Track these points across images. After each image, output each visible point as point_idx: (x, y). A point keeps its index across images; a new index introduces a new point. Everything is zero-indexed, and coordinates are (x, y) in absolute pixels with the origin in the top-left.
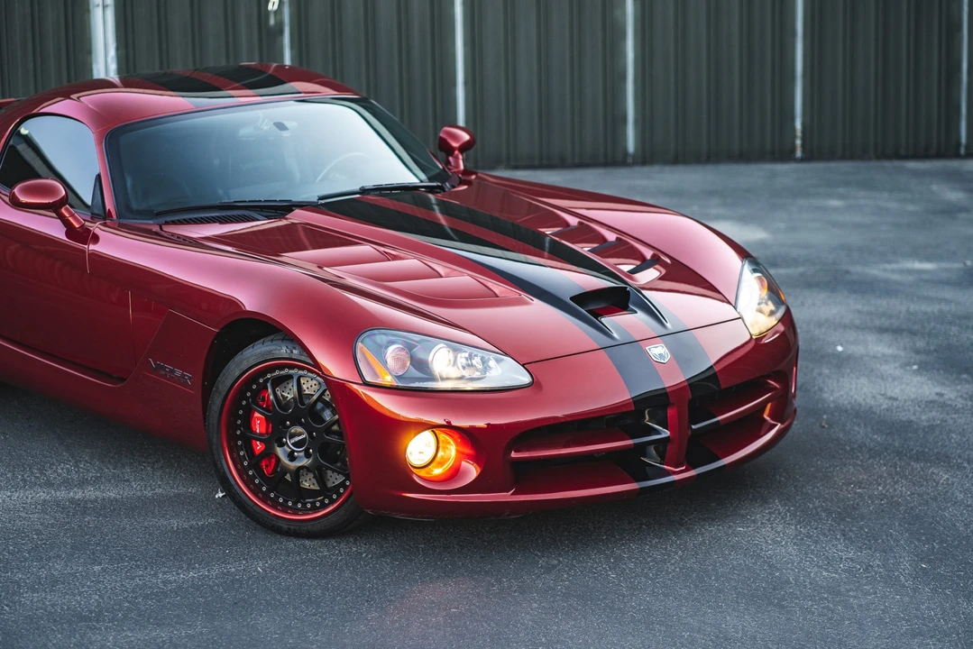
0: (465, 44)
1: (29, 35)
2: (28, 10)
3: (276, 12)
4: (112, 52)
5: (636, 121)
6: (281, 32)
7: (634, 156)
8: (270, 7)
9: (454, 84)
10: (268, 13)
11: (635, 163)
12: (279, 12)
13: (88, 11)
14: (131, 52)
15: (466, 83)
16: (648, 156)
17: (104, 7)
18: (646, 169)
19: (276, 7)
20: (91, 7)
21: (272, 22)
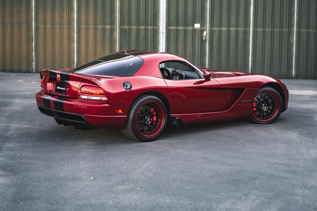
0: (252, 46)
1: (144, 39)
2: (144, 33)
3: (205, 36)
4: (164, 44)
5: (295, 68)
6: (206, 41)
7: (294, 77)
8: (204, 35)
9: (249, 56)
10: (203, 36)
11: (294, 79)
12: (206, 36)
13: (159, 34)
14: (169, 44)
15: (252, 56)
16: (297, 77)
17: (163, 33)
18: (297, 80)
19: (205, 35)
20: (160, 33)
21: (204, 38)
